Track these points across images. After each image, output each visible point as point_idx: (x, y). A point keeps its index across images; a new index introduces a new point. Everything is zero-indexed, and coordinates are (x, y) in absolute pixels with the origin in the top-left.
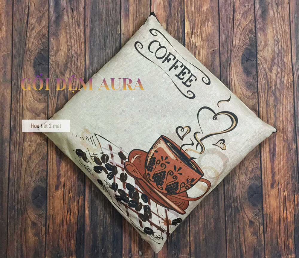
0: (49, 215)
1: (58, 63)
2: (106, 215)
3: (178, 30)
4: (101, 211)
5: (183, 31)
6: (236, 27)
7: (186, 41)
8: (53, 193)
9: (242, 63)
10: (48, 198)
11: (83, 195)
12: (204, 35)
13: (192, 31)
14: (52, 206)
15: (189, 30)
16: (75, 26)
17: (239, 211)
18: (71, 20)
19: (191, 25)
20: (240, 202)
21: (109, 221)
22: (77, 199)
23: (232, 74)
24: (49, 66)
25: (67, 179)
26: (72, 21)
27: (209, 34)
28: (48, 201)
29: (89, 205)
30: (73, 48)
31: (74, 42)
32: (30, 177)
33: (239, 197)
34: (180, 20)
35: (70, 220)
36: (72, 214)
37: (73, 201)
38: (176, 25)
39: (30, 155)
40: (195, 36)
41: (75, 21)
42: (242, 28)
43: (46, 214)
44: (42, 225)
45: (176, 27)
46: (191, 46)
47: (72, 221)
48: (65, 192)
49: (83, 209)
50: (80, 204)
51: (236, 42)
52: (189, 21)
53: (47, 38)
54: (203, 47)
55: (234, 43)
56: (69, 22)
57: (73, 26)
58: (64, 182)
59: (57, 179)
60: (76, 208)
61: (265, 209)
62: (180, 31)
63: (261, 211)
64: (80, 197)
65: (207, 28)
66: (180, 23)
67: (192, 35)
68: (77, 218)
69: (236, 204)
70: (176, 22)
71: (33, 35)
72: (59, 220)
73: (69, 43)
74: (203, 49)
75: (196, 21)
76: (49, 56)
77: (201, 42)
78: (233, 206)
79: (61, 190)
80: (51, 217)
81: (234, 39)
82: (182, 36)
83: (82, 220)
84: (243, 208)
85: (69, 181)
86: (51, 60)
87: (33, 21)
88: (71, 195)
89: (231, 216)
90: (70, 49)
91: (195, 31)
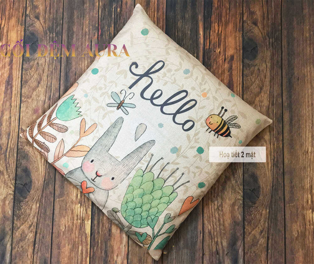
0: (239, 31)
1: (233, 191)
2: (182, 29)
3: (98, 223)
4: (188, 33)
5: (93, 222)
6: (34, 224)
7: (90, 209)
8: (236, 53)
9: (31, 182)
10: (241, 47)
11: (205, 49)
12: (70, 216)
13: (83, 222)
14: (237, 39)
15: (87, 223)
16: (214, 234)
17: (49, 29)
18: (219, 240)
19: (84, 228)
20: (47, 37)
21: (179, 24)
22: (211, 46)
23: (43, 170)
24: (242, 188)
25: (222, 66)
26: (217, 238)
27: (65, 216)
28: (241, 45)
29: (200, 39)
30: (216, 207)
31: (216, 214)
32: (260, 69)
33: (47, 42)
34: (96, 235)
35: (219, 26)
36: (217, 32)
37: (215, 44)
38: (100, 229)
39: (261, 92)
40: (80, 215)
41: (214, 239)
42: (28, 222)
43: (243, 33)
44: (247, 22)
45: (101, 227)
46: (86, 204)
47: (216, 24)
48: (224, 54)
49: (205, 36)
50: (208, 41)
51: (35, 207)
52: (86, 233)
53: (246, 221)
54: (72, 202)
55: (38, 205)
56: (221, 239)
57: (217, 234)
58: (224, 63)
59: (232, 66)
60: (212, 37)
61: (22, 29)
62: (96, 222)
63: (26, 28)
64: (208, 48)
65: (67, 224)
66: (96, 231)
67: (83, 216)
68: (212, 28)
69: (51, 35)
70: (100, 233)
71: (262, 224)
72: (230, 26)
73: (220, 214)
74: (73, 200)
75: (78, 233)
76: (244, 199)
77: (74, 208)
78: (54, 34)
79: (228, 56)
80: (237, 30)
81: (38, 210)
82: (94, 216)
83: (206, 25)
84: (44, 32)
85: (220, 64)
86: (241, 194)
87: (262, 241)
88: (218, 51)
89: (56, 24)
90: (220, 207)
91: (79, 221)
